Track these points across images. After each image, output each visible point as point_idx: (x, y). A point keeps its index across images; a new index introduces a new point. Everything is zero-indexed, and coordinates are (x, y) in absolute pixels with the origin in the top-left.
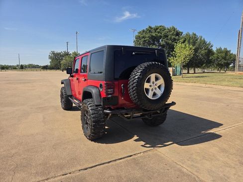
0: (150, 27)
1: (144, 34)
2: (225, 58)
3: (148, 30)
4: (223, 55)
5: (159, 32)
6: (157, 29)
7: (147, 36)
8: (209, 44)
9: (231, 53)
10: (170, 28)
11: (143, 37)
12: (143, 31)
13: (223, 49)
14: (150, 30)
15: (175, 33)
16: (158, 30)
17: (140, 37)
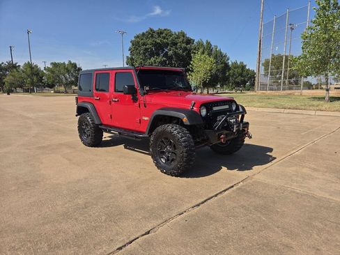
0: (151, 30)
1: (145, 40)
2: (241, 75)
3: (150, 33)
4: (240, 70)
5: (164, 38)
6: (161, 33)
7: (149, 42)
8: (225, 56)
9: (247, 68)
10: (179, 33)
11: (144, 44)
12: (143, 34)
13: (239, 63)
14: (151, 33)
15: (185, 41)
16: (164, 35)
17: (138, 43)
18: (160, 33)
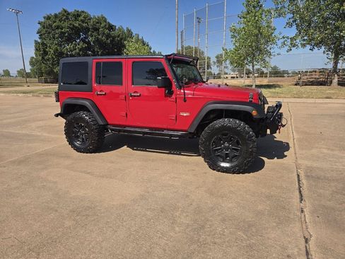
0: (65, 11)
1: (58, 23)
3: (64, 15)
5: (83, 22)
6: (79, 16)
10: (99, 17)
11: (58, 27)
12: (56, 16)
14: (66, 14)
15: (107, 27)
16: (82, 18)
17: (50, 25)
18: (77, 15)
